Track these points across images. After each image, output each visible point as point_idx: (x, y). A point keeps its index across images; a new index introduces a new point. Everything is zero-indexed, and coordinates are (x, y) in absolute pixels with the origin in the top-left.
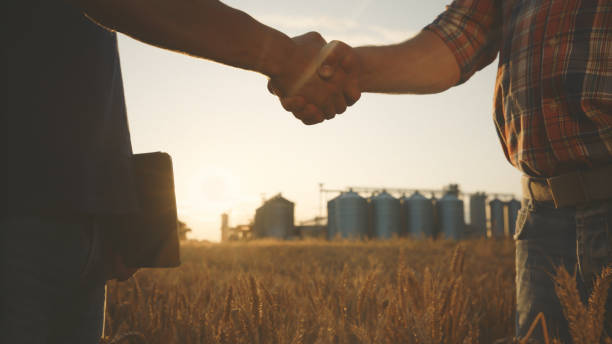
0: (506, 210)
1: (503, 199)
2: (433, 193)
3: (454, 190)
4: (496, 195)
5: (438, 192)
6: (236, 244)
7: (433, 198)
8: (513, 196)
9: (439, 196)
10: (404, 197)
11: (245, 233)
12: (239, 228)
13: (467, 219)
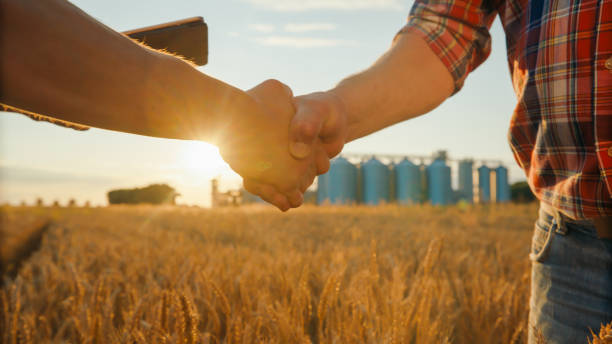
0: (493, 177)
1: (491, 165)
2: (422, 158)
3: (442, 157)
4: (484, 162)
5: (426, 158)
6: (225, 210)
7: (422, 164)
8: (500, 162)
9: (428, 162)
10: (393, 163)
11: (235, 197)
12: (229, 193)
13: (455, 185)
